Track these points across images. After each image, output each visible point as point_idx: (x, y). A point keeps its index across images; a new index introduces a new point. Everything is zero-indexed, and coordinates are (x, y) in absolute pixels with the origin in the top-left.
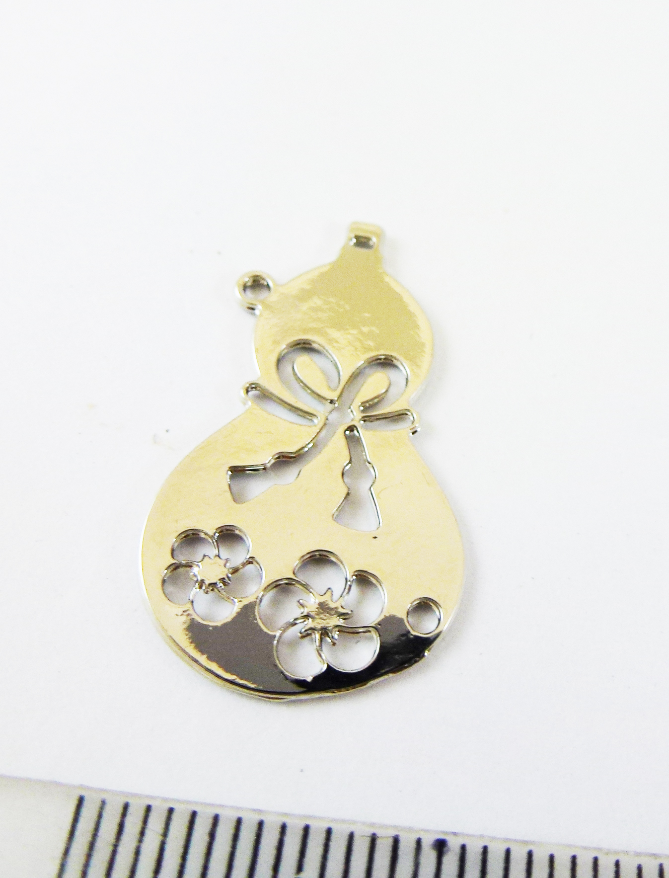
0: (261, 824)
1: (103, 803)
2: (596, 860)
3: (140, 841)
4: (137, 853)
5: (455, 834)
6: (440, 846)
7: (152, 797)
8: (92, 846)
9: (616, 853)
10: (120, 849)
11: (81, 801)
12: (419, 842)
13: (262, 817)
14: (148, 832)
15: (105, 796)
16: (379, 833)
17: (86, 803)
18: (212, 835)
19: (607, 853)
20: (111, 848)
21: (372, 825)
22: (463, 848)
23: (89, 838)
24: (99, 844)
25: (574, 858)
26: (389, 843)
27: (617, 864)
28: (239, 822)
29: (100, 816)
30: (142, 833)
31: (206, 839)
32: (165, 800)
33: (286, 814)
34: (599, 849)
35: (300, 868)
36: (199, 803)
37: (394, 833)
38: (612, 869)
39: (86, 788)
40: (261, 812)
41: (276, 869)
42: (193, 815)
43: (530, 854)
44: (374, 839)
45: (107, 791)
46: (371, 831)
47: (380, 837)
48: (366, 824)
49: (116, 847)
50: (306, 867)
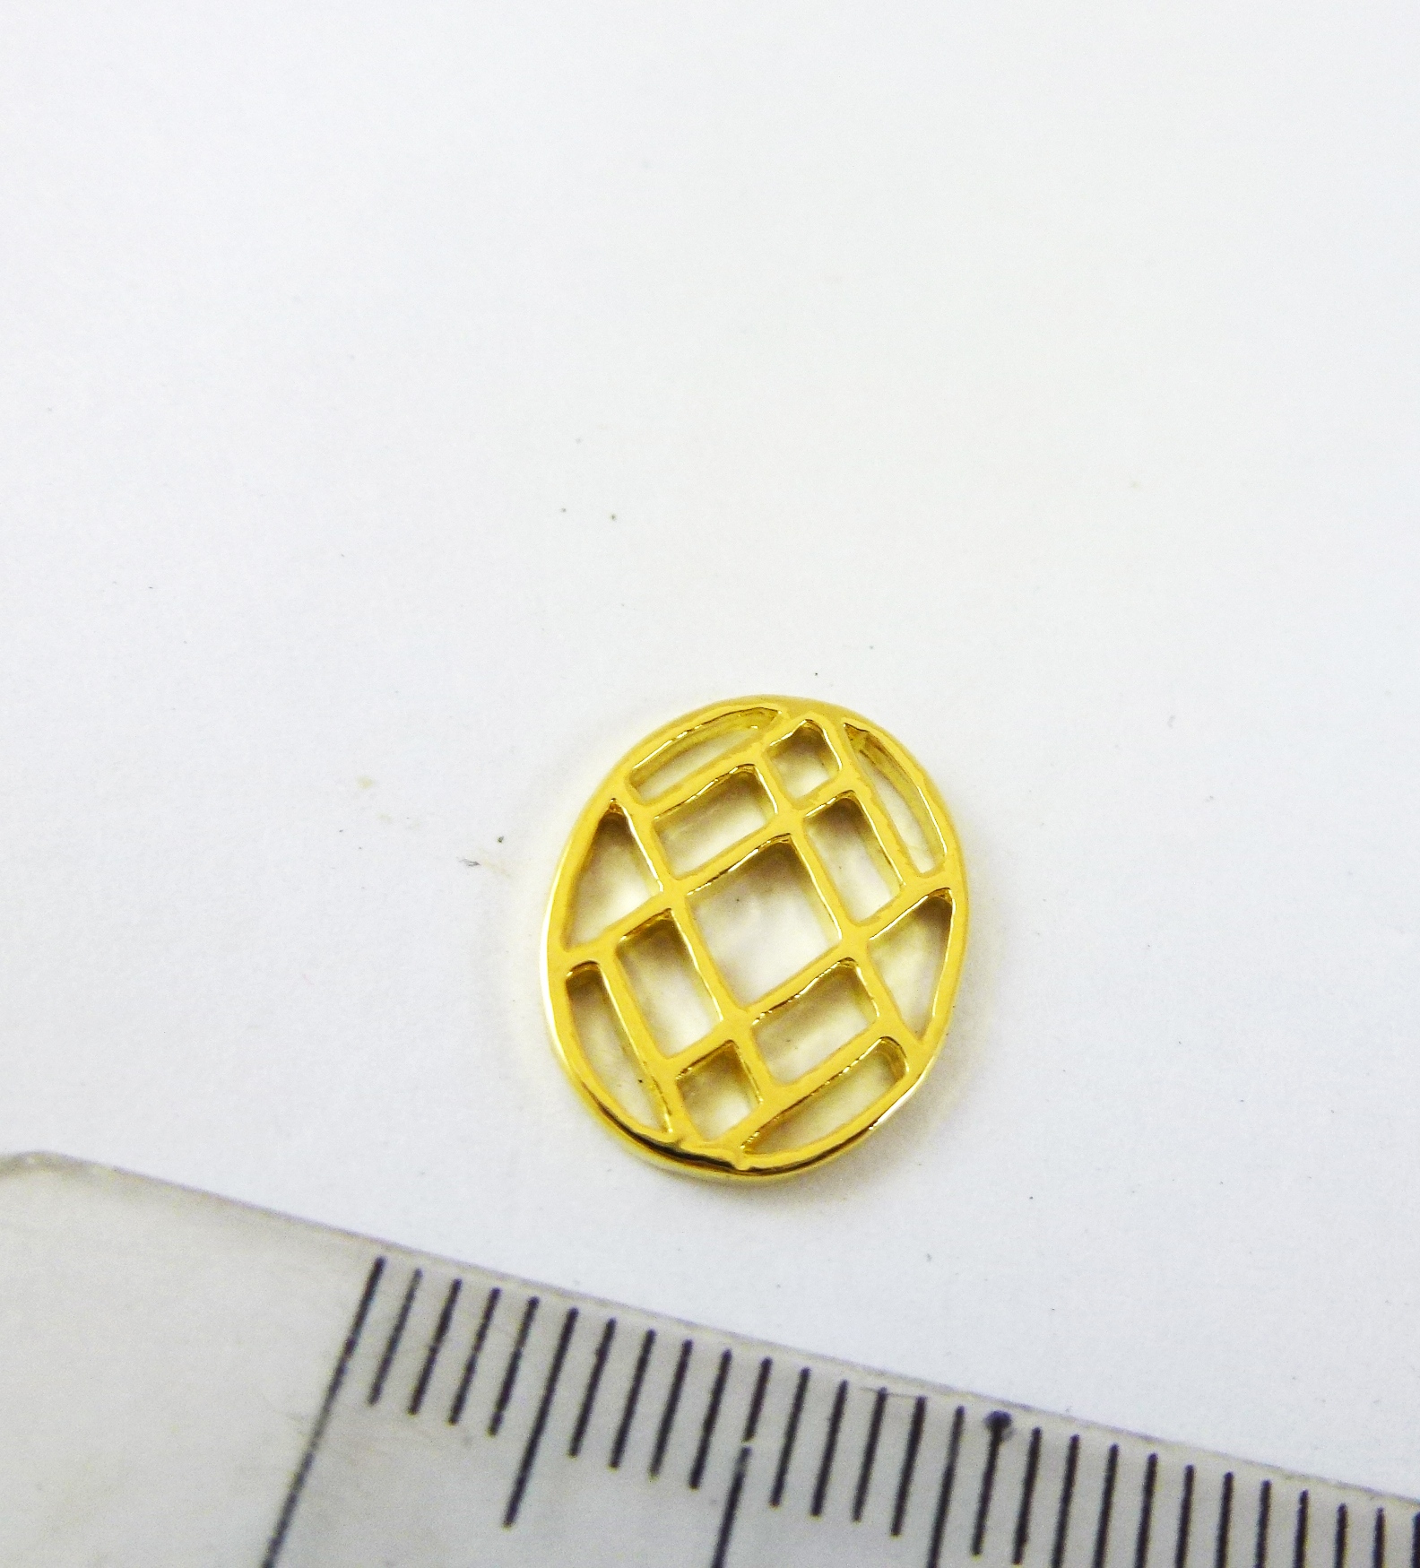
0: (687, 1348)
1: (418, 1275)
2: (1267, 1487)
3: (478, 1347)
4: (470, 1368)
5: (1026, 1408)
6: (999, 1425)
7: (502, 1276)
8: (393, 1343)
9: (1303, 1478)
10: (442, 1356)
11: (378, 1267)
12: (960, 1416)
13: (690, 1336)
14: (491, 1334)
15: (421, 1263)
16: (892, 1388)
17: (387, 1271)
18: (602, 1354)
19: (1290, 1476)
20: (425, 1352)
21: (881, 1374)
22: (1037, 1434)
23: (389, 1329)
24: (406, 1342)
26: (908, 1409)
27: (1304, 1498)
28: (650, 1338)
29: (410, 1297)
30: (481, 1335)
31: (592, 1360)
32: (526, 1283)
33: (733, 1335)
34: (1275, 1470)
35: (750, 1432)
36: (583, 1297)
37: (918, 1392)
38: (1295, 1507)
39: (389, 1246)
40: (689, 1325)
41: (709, 1424)
42: (572, 1316)
43: (1153, 1461)
44: (882, 1397)
45: (427, 1255)
46: (878, 1383)
47: (893, 1395)
48: (869, 1371)
49: (434, 1351)
50: (762, 1428)
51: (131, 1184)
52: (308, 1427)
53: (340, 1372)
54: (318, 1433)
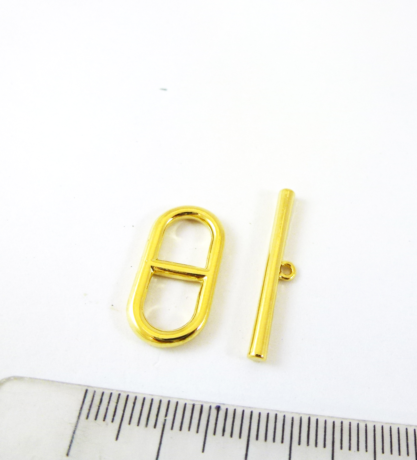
0: (152, 400)
1: (95, 392)
2: (276, 415)
3: (108, 405)
4: (107, 409)
5: (224, 404)
6: (218, 408)
7: (113, 390)
8: (90, 406)
9: (284, 412)
10: (101, 408)
11: (87, 391)
12: (210, 407)
13: (153, 397)
14: (111, 402)
15: (95, 389)
16: (196, 403)
17: (88, 392)
18: (134, 403)
19: (281, 412)
20: (97, 407)
21: (193, 400)
22: (227, 409)
23: (90, 403)
24: (93, 405)
25: (268, 414)
26: (200, 407)
27: (284, 416)
28: (144, 399)
29: (94, 396)
30: (109, 403)
31: (132, 405)
32: (117, 391)
33: (162, 396)
34: (278, 411)
35: (166, 416)
36: (129, 392)
37: (201, 403)
38: (282, 418)
39: (88, 386)
40: (152, 395)
41: (157, 415)
42: (128, 396)
43: (252, 412)
44: (194, 406)
45: (96, 387)
46: (193, 403)
47: (196, 405)
48: (191, 400)
49: (99, 407)
50: (168, 415)
51: (33, 380)
52: (74, 425)
53: (80, 413)
54: (76, 426)
